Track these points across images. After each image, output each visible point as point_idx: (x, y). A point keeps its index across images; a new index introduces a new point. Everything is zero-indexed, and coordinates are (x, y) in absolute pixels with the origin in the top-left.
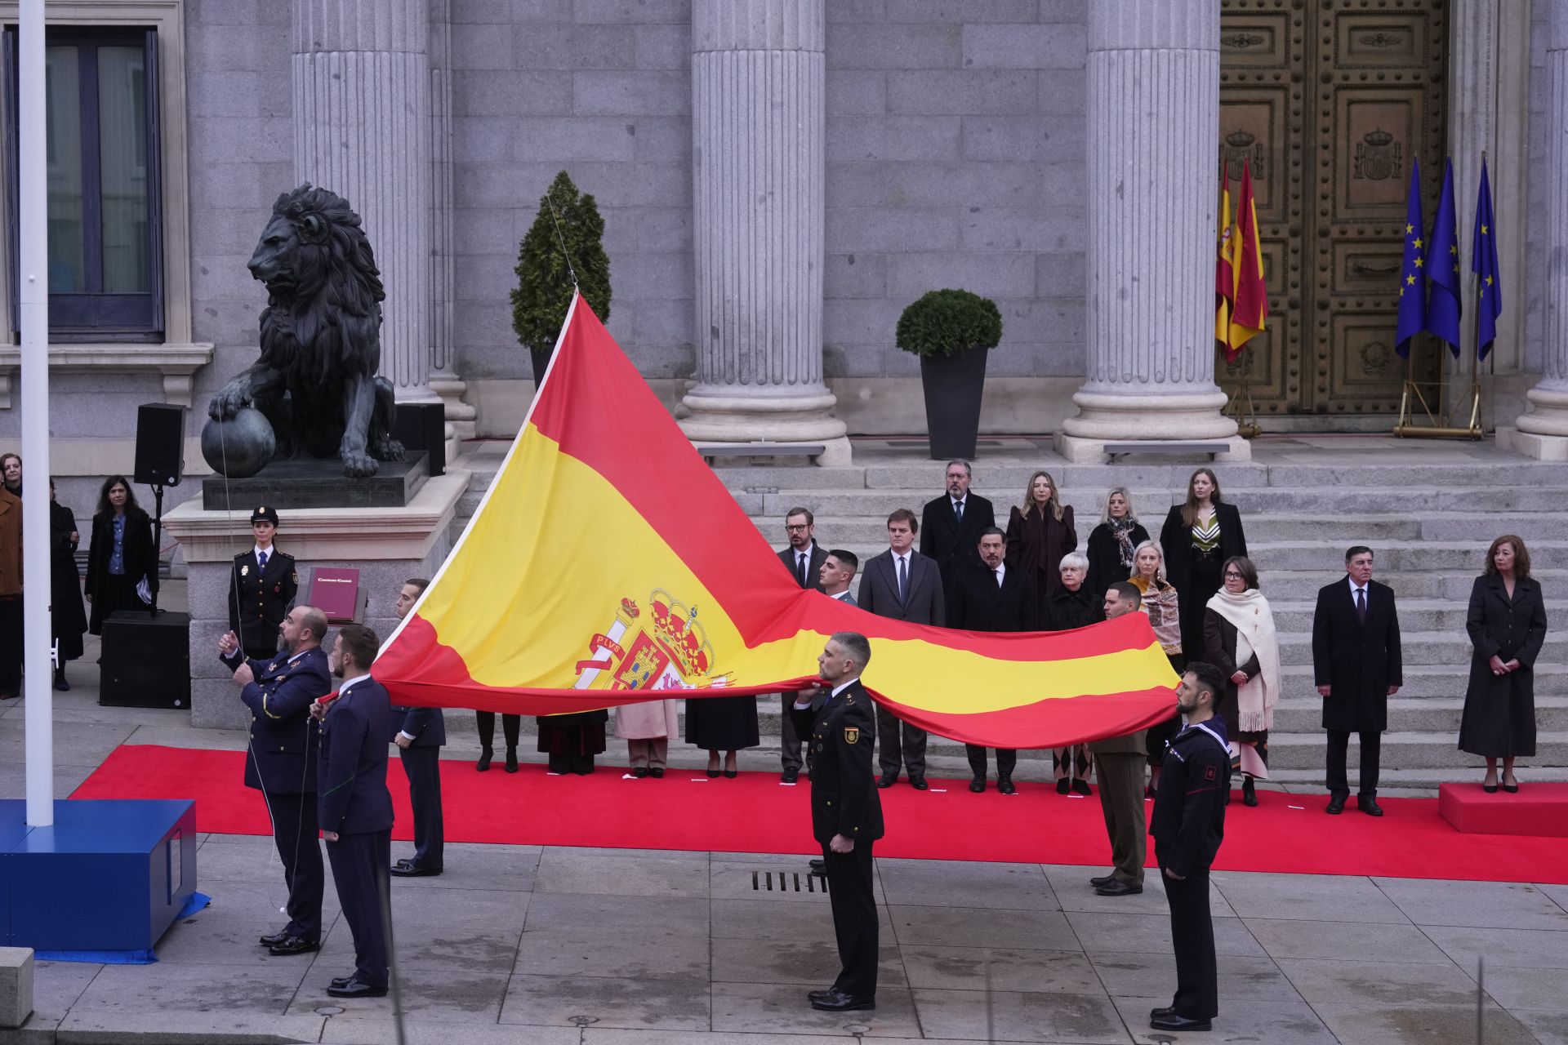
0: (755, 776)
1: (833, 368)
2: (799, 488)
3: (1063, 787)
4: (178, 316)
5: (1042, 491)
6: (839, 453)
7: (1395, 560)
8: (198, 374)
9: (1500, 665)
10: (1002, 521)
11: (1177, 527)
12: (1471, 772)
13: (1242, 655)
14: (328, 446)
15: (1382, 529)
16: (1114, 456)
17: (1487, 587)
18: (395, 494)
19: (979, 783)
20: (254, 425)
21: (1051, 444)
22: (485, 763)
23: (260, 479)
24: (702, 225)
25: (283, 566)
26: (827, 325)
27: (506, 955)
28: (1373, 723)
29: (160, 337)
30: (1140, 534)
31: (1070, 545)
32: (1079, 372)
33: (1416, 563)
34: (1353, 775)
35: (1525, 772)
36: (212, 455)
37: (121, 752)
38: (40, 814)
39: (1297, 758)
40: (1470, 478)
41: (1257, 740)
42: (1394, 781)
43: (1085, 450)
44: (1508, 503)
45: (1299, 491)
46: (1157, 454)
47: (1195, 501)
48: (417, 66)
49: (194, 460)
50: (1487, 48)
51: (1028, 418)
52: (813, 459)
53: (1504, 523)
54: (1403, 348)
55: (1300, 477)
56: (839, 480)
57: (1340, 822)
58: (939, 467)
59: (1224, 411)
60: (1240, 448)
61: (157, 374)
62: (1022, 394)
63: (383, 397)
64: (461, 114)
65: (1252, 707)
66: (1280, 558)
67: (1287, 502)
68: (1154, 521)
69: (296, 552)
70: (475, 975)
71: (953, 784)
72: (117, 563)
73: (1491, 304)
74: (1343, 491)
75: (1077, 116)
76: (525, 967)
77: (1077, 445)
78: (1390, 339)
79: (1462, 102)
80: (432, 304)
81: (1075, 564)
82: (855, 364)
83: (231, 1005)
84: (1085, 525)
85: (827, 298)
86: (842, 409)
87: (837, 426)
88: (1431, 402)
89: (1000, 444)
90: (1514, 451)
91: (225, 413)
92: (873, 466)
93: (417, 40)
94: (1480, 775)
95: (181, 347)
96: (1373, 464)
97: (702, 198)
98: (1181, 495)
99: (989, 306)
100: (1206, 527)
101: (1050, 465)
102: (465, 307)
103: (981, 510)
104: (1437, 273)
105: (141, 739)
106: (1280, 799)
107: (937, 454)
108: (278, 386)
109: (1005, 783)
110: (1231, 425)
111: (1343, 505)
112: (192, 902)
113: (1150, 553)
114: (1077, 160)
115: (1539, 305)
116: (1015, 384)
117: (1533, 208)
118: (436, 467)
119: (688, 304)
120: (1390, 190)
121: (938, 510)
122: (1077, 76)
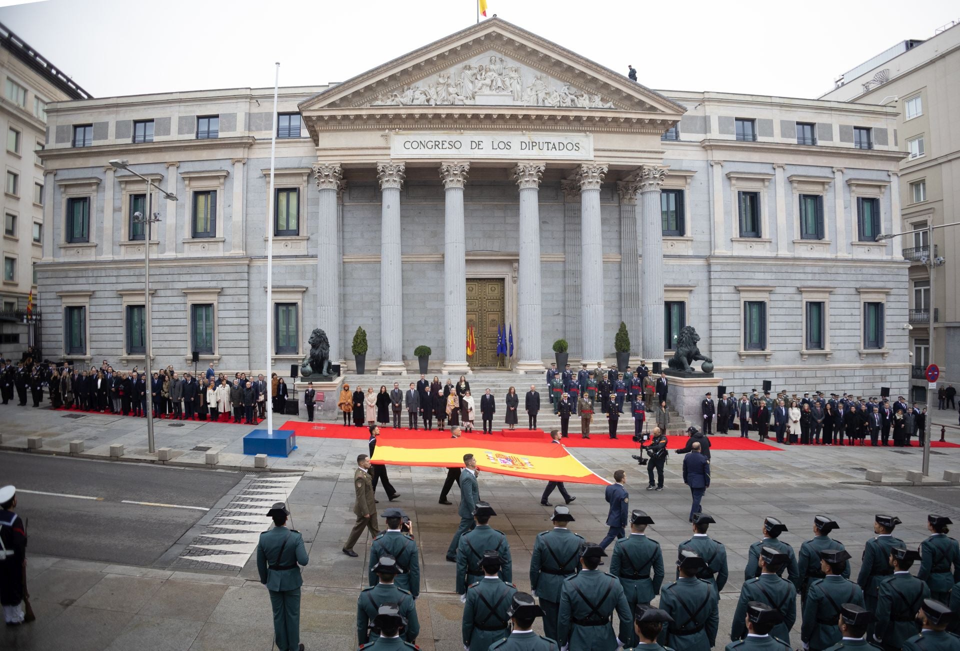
0: (390, 428)
1: (404, 358)
2: (397, 379)
3: (440, 430)
4: (300, 350)
5: (436, 380)
6: (405, 373)
7: (496, 391)
8: (303, 360)
9: (512, 409)
10: (430, 385)
11: (458, 386)
12: (507, 427)
13: (469, 407)
14: (321, 372)
15: (494, 386)
16: (450, 374)
17: (509, 395)
18: (331, 380)
19: (426, 429)
20: (309, 368)
21: (440, 371)
22: (345, 425)
23: (310, 377)
24: (382, 335)
25: (313, 392)
26: (403, 351)
27: (344, 458)
28: (491, 419)
29: (298, 353)
30: (452, 387)
31: (441, 388)
32: (444, 359)
33: (499, 391)
34: (488, 427)
35: (516, 427)
36: (302, 373)
37: (288, 422)
38: (270, 432)
39: (478, 424)
40: (508, 377)
41: (472, 421)
42: (495, 428)
43: (445, 372)
44: (514, 381)
45: (480, 379)
46: (456, 373)
47: (461, 381)
48: (337, 308)
49: (300, 374)
50: (510, 305)
51: (437, 367)
52: (400, 374)
53: (513, 384)
54: (498, 355)
55: (480, 377)
56: (405, 378)
57: (486, 435)
58: (420, 375)
59: (468, 366)
60: (470, 372)
61: (297, 360)
62: (436, 363)
63: (330, 363)
64: (345, 316)
65: (471, 416)
66: (477, 391)
67: (478, 381)
68: (455, 385)
69: (315, 389)
70: (339, 461)
71: (422, 429)
72: (281, 393)
73: (512, 348)
74: (487, 379)
75: (444, 316)
76: (347, 459)
77: (443, 372)
78: (496, 354)
79: (507, 314)
80: (340, 348)
81: (441, 392)
82: (409, 358)
83: (299, 465)
84: (443, 385)
85: (403, 347)
86: (406, 365)
87: (405, 368)
88: (503, 364)
89: (432, 371)
90: (516, 372)
91: (304, 366)
92: (410, 375)
93: (337, 305)
94: (508, 427)
95: (301, 355)
96: (492, 375)
97: (382, 331)
98: (459, 380)
99: (429, 348)
100: (463, 386)
101: (438, 375)
102: (345, 348)
103: (426, 383)
104: (503, 343)
105: (291, 420)
106: (475, 432)
107: (421, 373)
108: (313, 362)
109: (430, 429)
110: (469, 368)
111: (487, 382)
112: (295, 447)
113: (454, 390)
114: (443, 324)
115: (519, 348)
116: (435, 361)
117: (518, 332)
118: (339, 375)
119: (381, 348)
120: (496, 329)
121: (419, 383)
122: (443, 310)
